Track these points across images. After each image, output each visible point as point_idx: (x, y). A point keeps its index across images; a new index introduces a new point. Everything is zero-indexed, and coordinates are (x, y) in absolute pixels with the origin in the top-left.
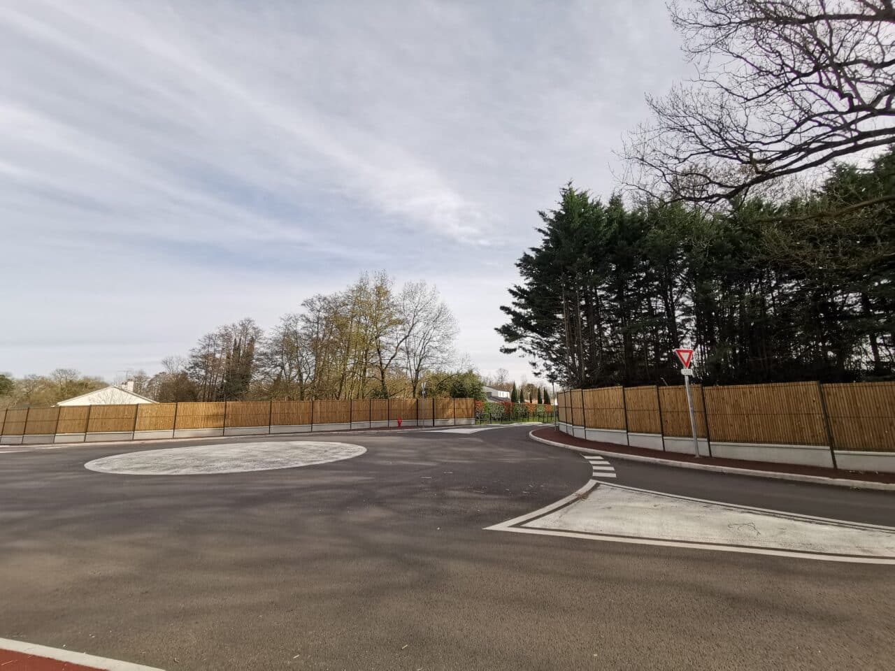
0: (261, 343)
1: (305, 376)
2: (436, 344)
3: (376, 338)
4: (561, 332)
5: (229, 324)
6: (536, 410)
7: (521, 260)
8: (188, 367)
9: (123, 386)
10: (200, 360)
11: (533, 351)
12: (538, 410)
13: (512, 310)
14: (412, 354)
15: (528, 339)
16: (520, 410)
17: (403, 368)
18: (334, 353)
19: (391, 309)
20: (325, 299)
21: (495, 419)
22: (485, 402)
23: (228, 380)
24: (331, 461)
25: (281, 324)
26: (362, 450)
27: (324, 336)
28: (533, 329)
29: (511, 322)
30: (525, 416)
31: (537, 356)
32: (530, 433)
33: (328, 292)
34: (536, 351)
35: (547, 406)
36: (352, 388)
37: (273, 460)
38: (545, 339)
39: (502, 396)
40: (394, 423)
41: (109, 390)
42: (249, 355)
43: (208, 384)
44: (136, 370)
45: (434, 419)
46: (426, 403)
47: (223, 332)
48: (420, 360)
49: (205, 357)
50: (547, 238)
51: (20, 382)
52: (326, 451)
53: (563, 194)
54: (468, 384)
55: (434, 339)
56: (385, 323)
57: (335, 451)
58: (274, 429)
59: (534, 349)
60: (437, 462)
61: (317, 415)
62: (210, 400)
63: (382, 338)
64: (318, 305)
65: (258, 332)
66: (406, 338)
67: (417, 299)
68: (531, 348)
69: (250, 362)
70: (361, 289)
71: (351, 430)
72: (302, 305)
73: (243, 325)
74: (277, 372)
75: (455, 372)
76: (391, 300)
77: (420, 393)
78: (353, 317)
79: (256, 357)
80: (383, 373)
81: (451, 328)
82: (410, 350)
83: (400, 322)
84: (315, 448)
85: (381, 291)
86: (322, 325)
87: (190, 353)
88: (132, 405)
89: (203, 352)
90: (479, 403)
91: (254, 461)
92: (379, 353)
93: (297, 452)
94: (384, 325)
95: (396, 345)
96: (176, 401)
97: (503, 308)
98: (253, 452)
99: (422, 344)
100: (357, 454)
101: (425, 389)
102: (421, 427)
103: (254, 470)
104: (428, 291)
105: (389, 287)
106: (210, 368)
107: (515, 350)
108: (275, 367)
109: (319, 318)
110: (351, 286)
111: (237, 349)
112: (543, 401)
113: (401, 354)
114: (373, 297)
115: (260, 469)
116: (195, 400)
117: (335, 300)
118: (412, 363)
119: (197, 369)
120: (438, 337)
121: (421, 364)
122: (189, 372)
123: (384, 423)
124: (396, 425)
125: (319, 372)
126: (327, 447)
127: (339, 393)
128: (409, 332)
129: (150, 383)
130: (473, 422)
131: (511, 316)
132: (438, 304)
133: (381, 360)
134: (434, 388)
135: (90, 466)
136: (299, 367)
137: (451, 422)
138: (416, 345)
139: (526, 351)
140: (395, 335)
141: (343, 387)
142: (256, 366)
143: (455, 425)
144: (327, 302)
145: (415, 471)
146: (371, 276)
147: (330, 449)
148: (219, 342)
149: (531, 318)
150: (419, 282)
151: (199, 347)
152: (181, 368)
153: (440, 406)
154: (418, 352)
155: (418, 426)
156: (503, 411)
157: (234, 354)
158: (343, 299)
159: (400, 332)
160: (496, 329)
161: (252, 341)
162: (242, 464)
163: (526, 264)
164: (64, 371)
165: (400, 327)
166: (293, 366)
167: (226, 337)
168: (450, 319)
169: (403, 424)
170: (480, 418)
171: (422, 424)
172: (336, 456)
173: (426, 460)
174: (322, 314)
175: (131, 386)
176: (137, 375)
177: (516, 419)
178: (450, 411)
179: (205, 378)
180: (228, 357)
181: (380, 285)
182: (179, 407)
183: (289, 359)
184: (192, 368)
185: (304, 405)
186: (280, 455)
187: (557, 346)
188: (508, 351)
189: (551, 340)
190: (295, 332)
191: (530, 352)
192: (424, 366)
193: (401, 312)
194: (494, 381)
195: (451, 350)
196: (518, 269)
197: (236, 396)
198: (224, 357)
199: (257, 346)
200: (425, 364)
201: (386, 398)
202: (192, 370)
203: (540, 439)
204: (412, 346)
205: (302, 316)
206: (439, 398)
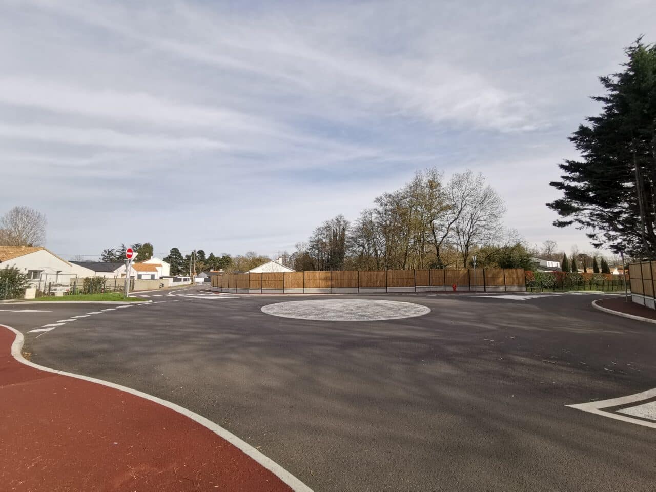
0: (349, 231)
1: (379, 252)
2: (484, 223)
3: (431, 222)
4: (631, 201)
5: (330, 220)
6: (593, 279)
7: (576, 133)
8: (309, 248)
9: (277, 261)
10: (315, 243)
11: (592, 223)
12: (596, 279)
13: (566, 185)
14: (461, 233)
15: (587, 212)
16: (574, 279)
17: (454, 244)
18: (399, 235)
19: (442, 198)
20: (390, 195)
21: (546, 287)
22: (536, 272)
23: (331, 256)
24: (404, 317)
25: (361, 217)
26: (426, 310)
27: (391, 223)
28: (591, 201)
29: (564, 196)
30: (580, 284)
31: (597, 228)
32: (593, 303)
33: (392, 191)
34: (596, 223)
35: (606, 275)
36: (414, 259)
37: (364, 313)
38: (608, 210)
39: (551, 266)
40: (449, 288)
41: (270, 264)
42: (342, 239)
43: (320, 259)
44: (282, 251)
45: (485, 286)
46: (477, 272)
47: (326, 225)
48: (469, 238)
49: (317, 241)
50: (610, 104)
51: (234, 259)
52: (399, 309)
53: (630, 53)
54: (516, 256)
55: (482, 219)
56: (437, 209)
57: (406, 309)
58: (361, 290)
59: (593, 220)
60: (497, 325)
61: (390, 281)
62: (322, 270)
63: (435, 222)
64: (385, 201)
65: (346, 223)
66: (456, 219)
67: (464, 187)
68: (589, 220)
69: (343, 244)
70: (417, 185)
71: (415, 292)
72: (375, 201)
73: (337, 220)
74: (360, 250)
75: (502, 245)
76: (442, 191)
77: (471, 264)
78: (411, 206)
79: (346, 240)
80: (438, 249)
81: (497, 207)
82: (459, 230)
83: (449, 207)
84: (391, 306)
85: (433, 185)
86: (389, 215)
87: (309, 239)
88: (282, 273)
89: (316, 238)
90: (529, 273)
91: (351, 313)
92: (434, 233)
93: (379, 308)
94: (436, 211)
95: (448, 226)
96: (304, 270)
97: (553, 184)
98: (350, 306)
99: (470, 224)
100: (423, 313)
101: (476, 261)
102: (474, 292)
103: (351, 320)
104: (474, 179)
105: (439, 180)
106: (320, 249)
107: (570, 223)
108: (359, 247)
109: (386, 210)
110: (409, 183)
111: (335, 236)
112: (601, 270)
113: (451, 233)
114: (427, 190)
115: (355, 320)
116: (314, 269)
117: (397, 196)
118: (462, 240)
119: (314, 250)
120: (485, 217)
121: (470, 240)
122: (309, 252)
123: (442, 288)
124: (452, 289)
125: (389, 249)
126: (400, 306)
127: (404, 265)
128: (458, 215)
129: (290, 259)
130: (524, 289)
131: (563, 190)
132: (484, 188)
133: (435, 238)
134: (483, 260)
135: (264, 309)
136: (374, 246)
137: (502, 288)
138: (465, 225)
139: (583, 223)
140: (446, 218)
141: (407, 260)
142: (347, 246)
143: (506, 292)
144: (392, 198)
145: (476, 332)
146: (423, 173)
147: (403, 308)
148: (324, 232)
149: (589, 190)
150: (465, 172)
151: (313, 236)
152: (304, 249)
153: (490, 276)
154: (467, 231)
155: (470, 291)
156: (555, 280)
157: (334, 239)
158: (403, 194)
159: (450, 216)
160: (548, 205)
161: (344, 229)
162: (344, 315)
163: (582, 137)
164: (251, 253)
165: (450, 211)
166: (370, 245)
167: (328, 228)
168: (496, 201)
169: (458, 289)
170: (530, 285)
171: (475, 290)
172: (407, 314)
173: (485, 323)
174: (388, 207)
175: (281, 261)
176: (284, 254)
177: (570, 286)
178: (501, 279)
179: (318, 255)
180: (330, 242)
181: (431, 180)
182: (305, 274)
183: (368, 241)
184: (311, 249)
185: (381, 273)
186: (367, 310)
187: (625, 216)
188: (562, 224)
189: (616, 210)
190: (371, 222)
191: (589, 224)
192: (472, 242)
193: (450, 200)
194: (541, 252)
195: (498, 227)
196: (573, 144)
197: (337, 266)
198: (328, 241)
199: (347, 233)
200: (474, 240)
201: (442, 268)
202: (311, 250)
203: (608, 310)
204: (461, 226)
205: (374, 210)
206: (489, 268)
